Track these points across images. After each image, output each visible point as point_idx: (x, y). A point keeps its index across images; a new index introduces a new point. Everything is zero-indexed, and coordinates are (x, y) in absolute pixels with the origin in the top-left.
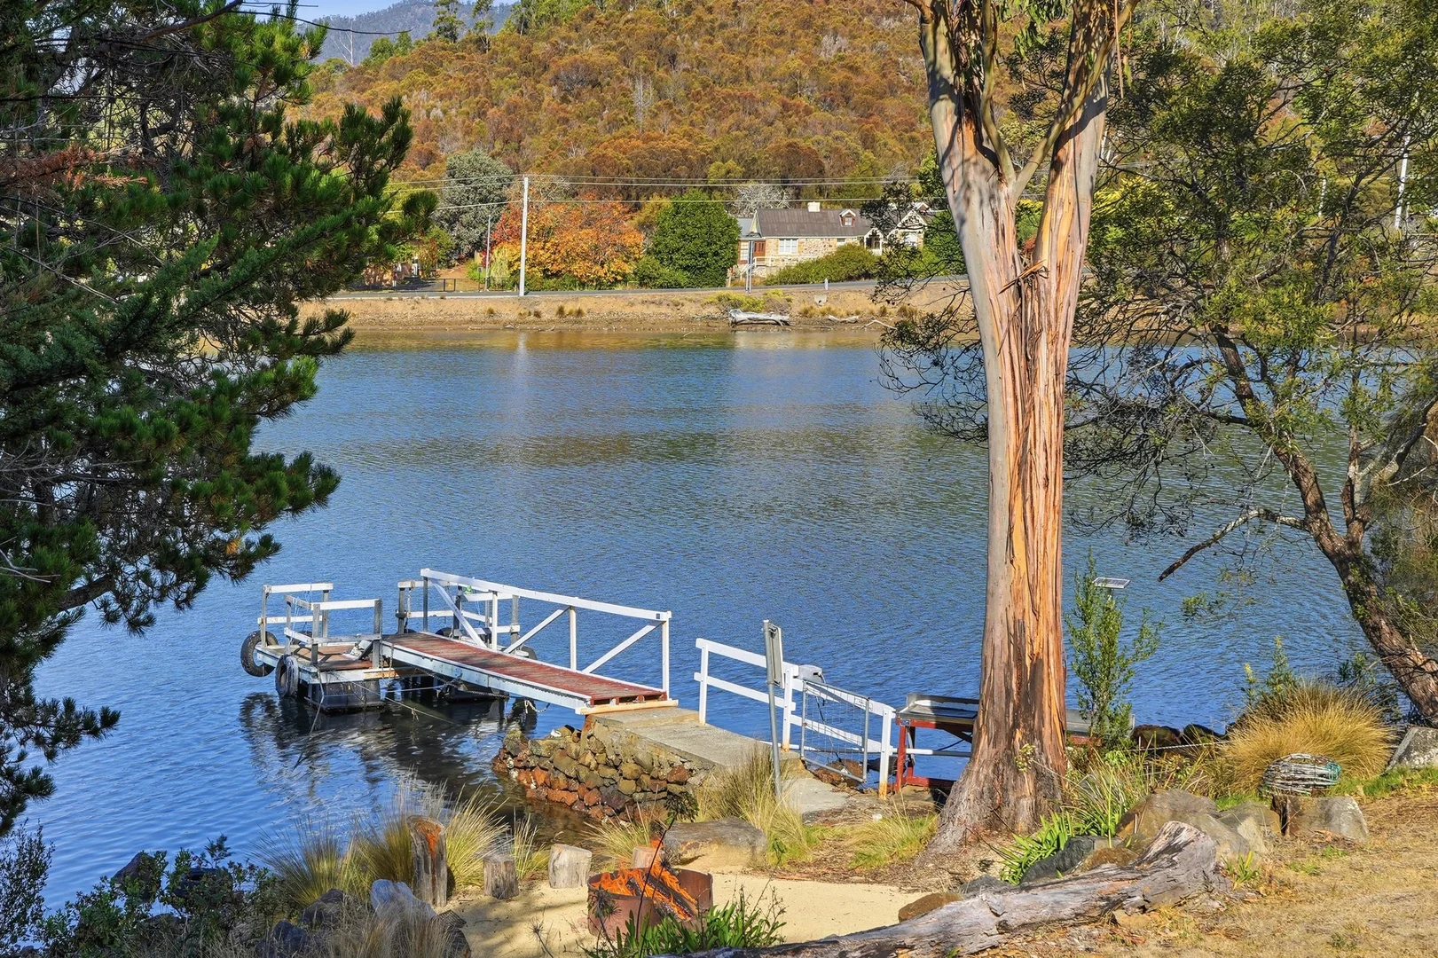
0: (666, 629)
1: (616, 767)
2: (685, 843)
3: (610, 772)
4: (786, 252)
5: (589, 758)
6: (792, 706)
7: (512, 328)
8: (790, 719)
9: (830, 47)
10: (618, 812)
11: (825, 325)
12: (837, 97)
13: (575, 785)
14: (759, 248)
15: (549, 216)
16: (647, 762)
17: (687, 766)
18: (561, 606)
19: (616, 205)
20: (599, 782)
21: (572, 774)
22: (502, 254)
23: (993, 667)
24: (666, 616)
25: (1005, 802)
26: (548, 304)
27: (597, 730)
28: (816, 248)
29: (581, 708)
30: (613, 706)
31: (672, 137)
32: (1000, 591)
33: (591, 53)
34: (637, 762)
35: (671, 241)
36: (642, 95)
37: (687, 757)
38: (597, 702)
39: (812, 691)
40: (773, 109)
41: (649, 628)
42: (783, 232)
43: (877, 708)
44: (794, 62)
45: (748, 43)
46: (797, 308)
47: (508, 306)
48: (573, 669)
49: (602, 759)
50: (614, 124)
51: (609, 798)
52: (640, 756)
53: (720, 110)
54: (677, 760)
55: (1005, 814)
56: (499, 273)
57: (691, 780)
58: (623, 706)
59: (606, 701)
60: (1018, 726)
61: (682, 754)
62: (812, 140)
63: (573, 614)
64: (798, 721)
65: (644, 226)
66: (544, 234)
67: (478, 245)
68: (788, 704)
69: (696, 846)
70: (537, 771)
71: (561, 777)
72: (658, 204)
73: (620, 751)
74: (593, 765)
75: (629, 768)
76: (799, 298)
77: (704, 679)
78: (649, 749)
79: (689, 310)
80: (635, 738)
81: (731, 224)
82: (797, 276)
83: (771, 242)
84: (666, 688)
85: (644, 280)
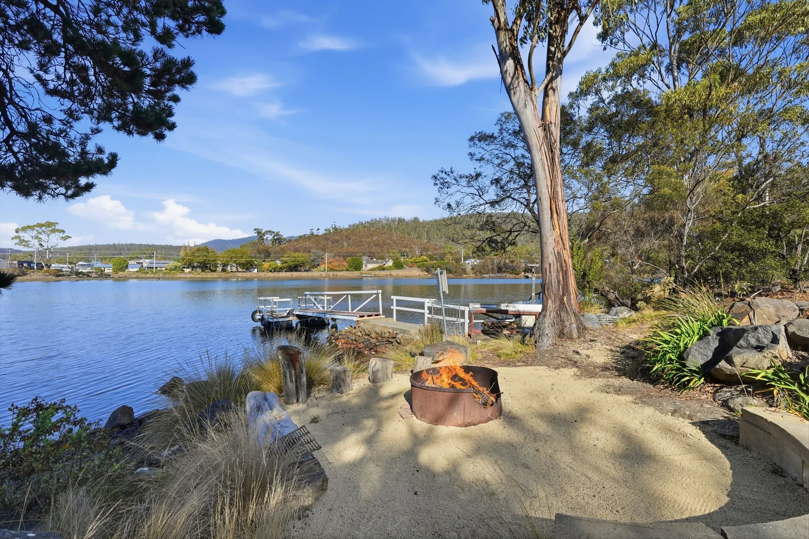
0: (380, 295)
1: (369, 335)
2: (438, 353)
3: (367, 337)
4: (370, 266)
5: (359, 334)
6: (428, 312)
7: (325, 277)
8: (427, 316)
9: (375, 238)
10: (371, 349)
11: (378, 277)
12: (377, 245)
13: (354, 342)
14: (366, 266)
15: (330, 261)
16: (380, 333)
17: (395, 332)
18: (345, 294)
19: (342, 259)
20: (363, 341)
21: (354, 339)
22: (323, 266)
23: (550, 272)
24: (380, 291)
25: (564, 327)
26: (331, 274)
27: (361, 325)
28: (376, 265)
29: (355, 319)
30: (366, 318)
31: (351, 250)
32: (550, 242)
33: (337, 237)
34: (376, 333)
35: (352, 264)
36: (345, 244)
37: (394, 329)
38: (361, 317)
39: (435, 306)
40: (366, 246)
41: (374, 296)
42: (370, 263)
43: (462, 308)
44: (369, 240)
45: (362, 237)
46: (373, 274)
47: (324, 274)
48: (350, 311)
49: (364, 333)
50: (341, 248)
51: (367, 345)
52: (377, 331)
53: (358, 246)
54: (391, 331)
55: (565, 331)
56: (322, 269)
57: (398, 336)
58: (369, 318)
59: (363, 316)
60: (565, 295)
61: (392, 328)
62: (373, 250)
63: (349, 296)
64: (430, 316)
65: (347, 262)
66: (330, 263)
67: (318, 265)
68: (426, 311)
69: (442, 354)
70: (342, 339)
71: (350, 340)
72: (349, 259)
73: (370, 330)
74: (361, 335)
75: (373, 335)
76: (373, 273)
77: (395, 308)
78: (380, 328)
79: (355, 274)
80: (375, 325)
81: (361, 261)
82: (373, 270)
83: (368, 265)
84: (381, 312)
85: (347, 270)
